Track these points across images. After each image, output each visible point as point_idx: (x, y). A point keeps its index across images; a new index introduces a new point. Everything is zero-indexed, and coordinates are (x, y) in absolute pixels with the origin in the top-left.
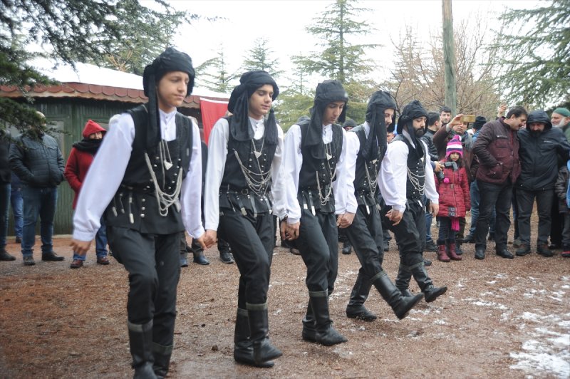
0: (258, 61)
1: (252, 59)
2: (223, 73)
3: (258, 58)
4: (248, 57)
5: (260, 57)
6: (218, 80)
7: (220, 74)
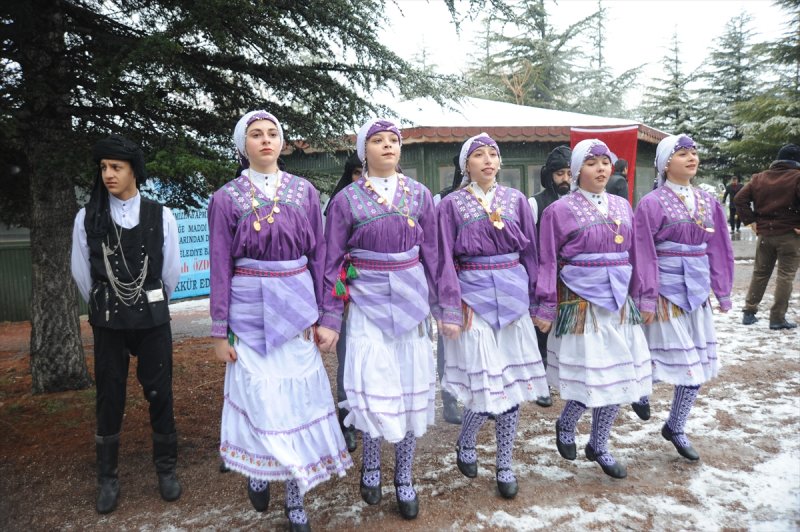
0: (731, 50)
1: (721, 50)
2: (676, 76)
3: (730, 46)
4: (717, 47)
5: (735, 45)
6: (668, 86)
7: (672, 78)
